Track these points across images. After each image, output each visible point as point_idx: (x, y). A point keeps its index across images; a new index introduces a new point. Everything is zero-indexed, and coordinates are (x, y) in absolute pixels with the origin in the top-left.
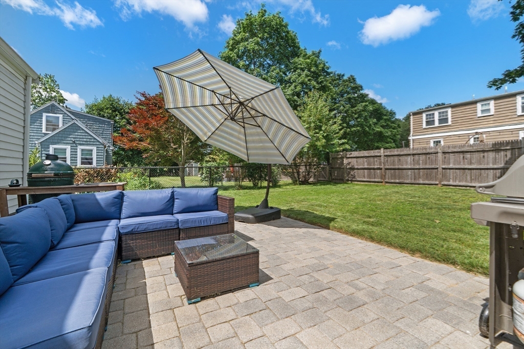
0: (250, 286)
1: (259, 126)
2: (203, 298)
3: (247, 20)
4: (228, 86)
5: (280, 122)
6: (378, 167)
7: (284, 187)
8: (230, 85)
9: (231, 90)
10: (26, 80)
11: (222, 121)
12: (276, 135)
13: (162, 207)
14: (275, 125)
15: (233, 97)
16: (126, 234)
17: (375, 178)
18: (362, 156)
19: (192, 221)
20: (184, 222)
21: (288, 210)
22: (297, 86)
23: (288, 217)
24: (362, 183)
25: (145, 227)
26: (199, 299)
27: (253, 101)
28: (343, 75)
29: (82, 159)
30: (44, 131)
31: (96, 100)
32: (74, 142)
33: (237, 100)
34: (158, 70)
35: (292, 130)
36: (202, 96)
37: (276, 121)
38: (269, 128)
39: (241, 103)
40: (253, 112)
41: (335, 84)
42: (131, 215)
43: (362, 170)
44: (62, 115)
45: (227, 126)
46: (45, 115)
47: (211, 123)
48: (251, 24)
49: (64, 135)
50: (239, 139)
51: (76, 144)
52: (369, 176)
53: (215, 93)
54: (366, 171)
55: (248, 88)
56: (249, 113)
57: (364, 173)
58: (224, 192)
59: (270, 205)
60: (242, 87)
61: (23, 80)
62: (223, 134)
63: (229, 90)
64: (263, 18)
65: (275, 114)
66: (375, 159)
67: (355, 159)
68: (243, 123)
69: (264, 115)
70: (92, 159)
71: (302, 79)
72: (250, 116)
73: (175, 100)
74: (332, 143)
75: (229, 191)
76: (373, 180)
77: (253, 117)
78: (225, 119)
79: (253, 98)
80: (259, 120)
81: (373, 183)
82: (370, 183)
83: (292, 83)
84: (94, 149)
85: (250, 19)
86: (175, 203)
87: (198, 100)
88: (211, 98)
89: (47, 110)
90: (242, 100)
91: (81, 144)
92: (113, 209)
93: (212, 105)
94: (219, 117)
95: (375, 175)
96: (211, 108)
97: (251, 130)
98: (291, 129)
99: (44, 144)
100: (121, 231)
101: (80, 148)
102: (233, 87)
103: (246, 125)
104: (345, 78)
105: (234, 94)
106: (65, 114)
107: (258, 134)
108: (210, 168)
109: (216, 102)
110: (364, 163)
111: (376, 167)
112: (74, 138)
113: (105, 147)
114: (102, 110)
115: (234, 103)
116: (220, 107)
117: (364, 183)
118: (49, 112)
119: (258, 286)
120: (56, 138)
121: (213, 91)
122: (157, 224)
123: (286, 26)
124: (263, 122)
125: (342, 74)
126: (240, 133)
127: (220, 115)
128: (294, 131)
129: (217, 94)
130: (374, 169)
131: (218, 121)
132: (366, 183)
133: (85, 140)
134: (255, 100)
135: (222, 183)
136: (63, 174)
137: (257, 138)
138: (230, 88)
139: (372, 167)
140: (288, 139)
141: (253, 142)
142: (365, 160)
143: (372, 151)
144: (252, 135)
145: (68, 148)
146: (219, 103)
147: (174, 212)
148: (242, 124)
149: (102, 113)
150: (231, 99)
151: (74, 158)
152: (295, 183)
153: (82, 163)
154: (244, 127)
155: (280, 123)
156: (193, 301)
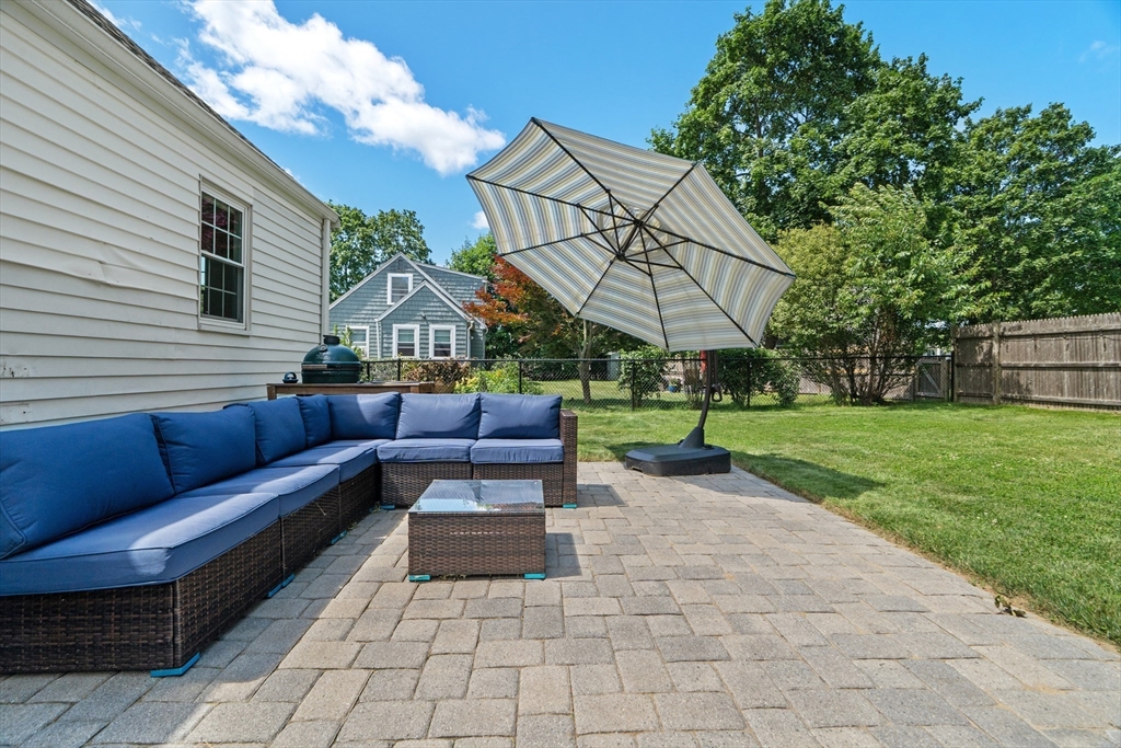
0: (527, 576)
1: (681, 268)
2: (434, 578)
3: (739, 30)
4: (603, 187)
5: (720, 248)
6: (1112, 362)
7: (807, 409)
8: (607, 185)
9: (610, 196)
10: (323, 225)
11: (606, 266)
12: (717, 280)
13: (458, 425)
14: (712, 259)
15: (618, 210)
16: (388, 462)
17: (1097, 395)
18: (1055, 331)
19: (493, 453)
20: (481, 451)
21: (763, 458)
22: (862, 163)
23: (750, 471)
24: (1052, 408)
25: (415, 454)
26: (427, 577)
27: (657, 211)
28: (1028, 110)
29: (436, 346)
30: (389, 303)
31: (468, 243)
32: (424, 318)
33: (630, 217)
34: (475, 178)
35: (750, 262)
36: (561, 220)
37: (714, 249)
38: (702, 268)
39: (639, 224)
40: (664, 239)
41: (997, 140)
42: (410, 434)
43: (1054, 372)
44: (411, 275)
45: (617, 278)
46: (390, 276)
47: (585, 274)
48: (750, 36)
49: (411, 308)
50: (644, 301)
51: (427, 321)
52: (1077, 388)
53: (582, 208)
54: (1066, 374)
55: (641, 183)
56: (657, 241)
57: (1061, 379)
58: (662, 412)
59: (707, 441)
60: (630, 184)
61: (319, 225)
62: (610, 295)
63: (606, 197)
64: (778, 15)
65: (708, 231)
66: (1101, 340)
67: (1030, 342)
68: (647, 264)
69: (687, 240)
70: (449, 346)
71: (876, 143)
72: (658, 246)
73: (513, 235)
74: (944, 296)
75: (672, 412)
76: (1093, 400)
77: (663, 247)
78: (611, 263)
79: (656, 206)
80: (679, 251)
81: (1093, 410)
82: (1081, 409)
83: (848, 157)
84: (453, 328)
85: (746, 27)
86: (482, 419)
87: (555, 230)
88: (577, 221)
89: (393, 268)
90: (638, 214)
91: (434, 322)
92: (384, 422)
93: (582, 235)
94: (599, 260)
95: (1097, 387)
96: (581, 243)
97: (665, 278)
98: (746, 260)
99: (384, 322)
100: (380, 457)
101: (432, 327)
102: (616, 188)
103: (653, 267)
104: (1034, 115)
105: (619, 203)
106: (416, 271)
107: (682, 286)
108: (633, 362)
109: (589, 228)
110: (1061, 352)
111: (1102, 363)
112: (425, 311)
113: (469, 325)
114: (473, 260)
115: (624, 226)
116: (598, 238)
117: (1059, 408)
118: (395, 271)
119: (543, 579)
120: (401, 312)
121: (578, 206)
122: (434, 451)
123: (835, 20)
124: (687, 255)
125: (1023, 107)
126: (643, 288)
127: (600, 254)
128: (754, 263)
129: (587, 212)
130: (1095, 368)
131: (598, 269)
132: (1067, 409)
133: (439, 314)
134: (662, 209)
135: (659, 396)
136: (342, 366)
137: (680, 294)
138: (608, 191)
139: (1090, 362)
140: (746, 284)
141: (675, 303)
142: (1065, 343)
143: (1090, 318)
144: (670, 288)
145: (416, 327)
146: (594, 230)
147: (480, 435)
148: (644, 267)
149: (475, 265)
150: (614, 216)
151: (424, 347)
152: (839, 398)
153: (436, 354)
154: (650, 275)
155: (722, 252)
156: (417, 577)
